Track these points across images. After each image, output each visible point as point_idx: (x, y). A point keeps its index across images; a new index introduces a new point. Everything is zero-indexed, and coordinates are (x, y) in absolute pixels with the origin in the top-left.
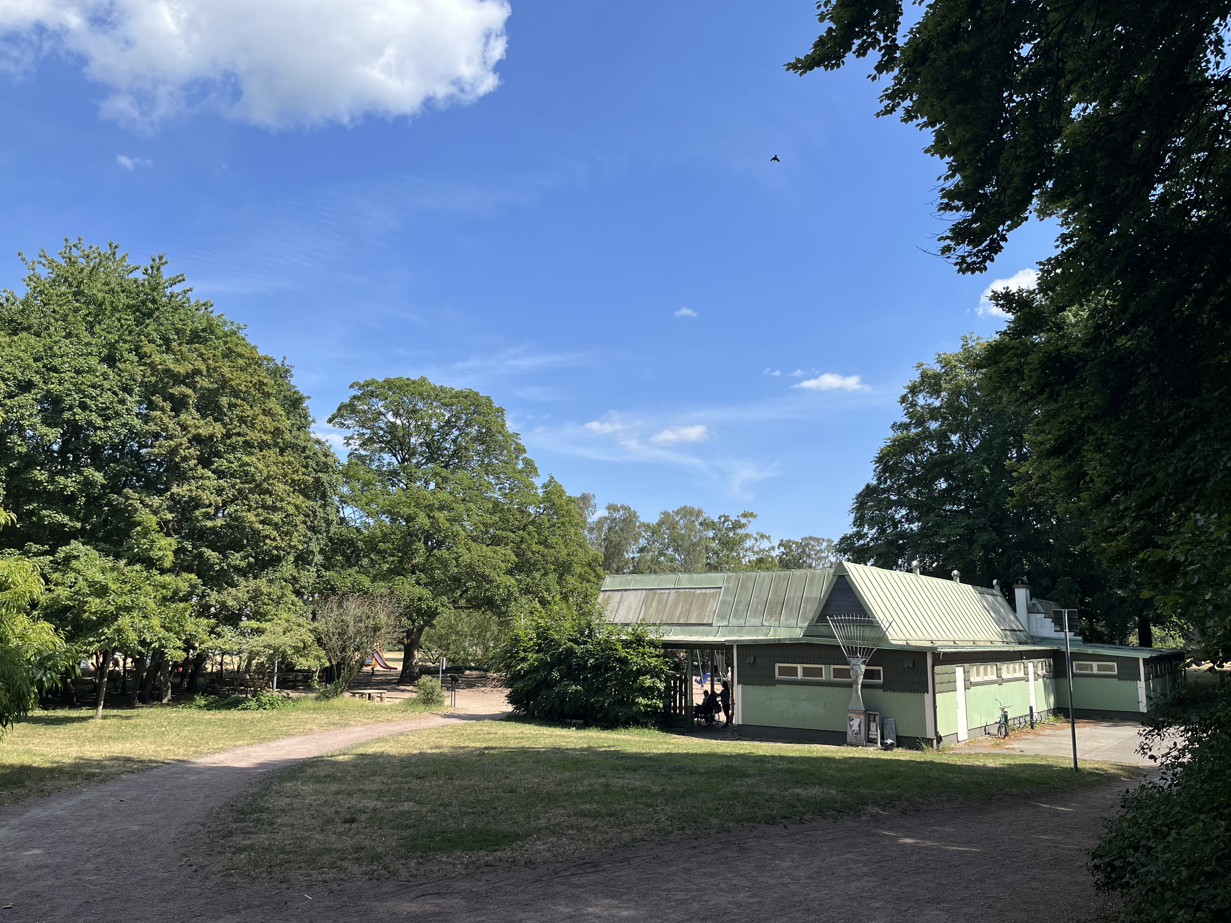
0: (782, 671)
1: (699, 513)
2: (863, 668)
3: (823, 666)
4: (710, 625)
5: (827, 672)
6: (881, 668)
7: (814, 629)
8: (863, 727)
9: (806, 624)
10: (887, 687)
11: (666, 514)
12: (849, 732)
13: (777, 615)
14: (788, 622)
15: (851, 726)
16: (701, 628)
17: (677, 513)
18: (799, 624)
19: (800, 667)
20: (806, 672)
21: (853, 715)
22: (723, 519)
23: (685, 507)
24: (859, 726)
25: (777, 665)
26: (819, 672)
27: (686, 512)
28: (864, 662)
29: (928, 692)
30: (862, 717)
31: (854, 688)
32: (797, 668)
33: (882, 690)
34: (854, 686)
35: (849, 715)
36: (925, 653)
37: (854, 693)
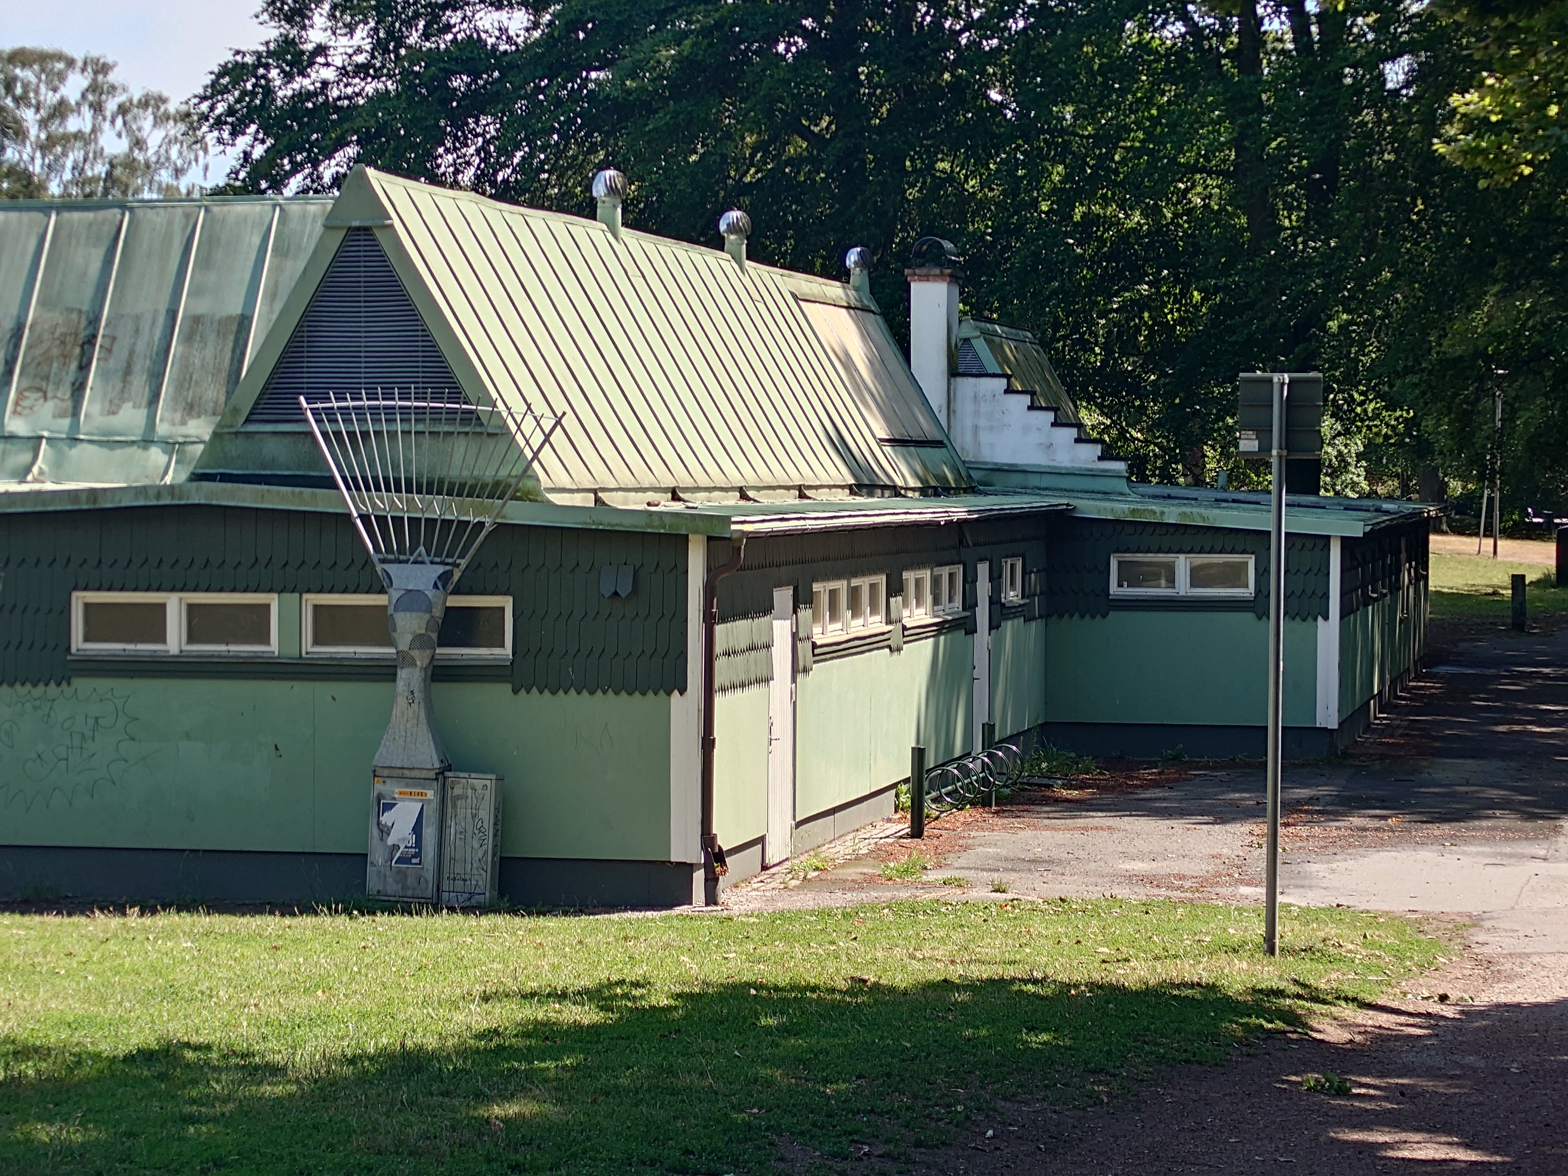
0: (101, 622)
2: (439, 601)
3: (273, 600)
5: (288, 621)
6: (507, 603)
7: (234, 448)
8: (430, 833)
9: (200, 430)
10: (527, 672)
12: (378, 856)
13: (65, 392)
14: (115, 423)
15: (385, 831)
18: (162, 429)
19: (175, 605)
20: (199, 622)
21: (393, 789)
24: (417, 829)
25: (79, 599)
26: (253, 624)
28: (443, 579)
29: (683, 691)
30: (430, 794)
31: (400, 684)
32: (163, 606)
33: (508, 687)
34: (403, 674)
35: (379, 787)
36: (684, 540)
37: (402, 701)
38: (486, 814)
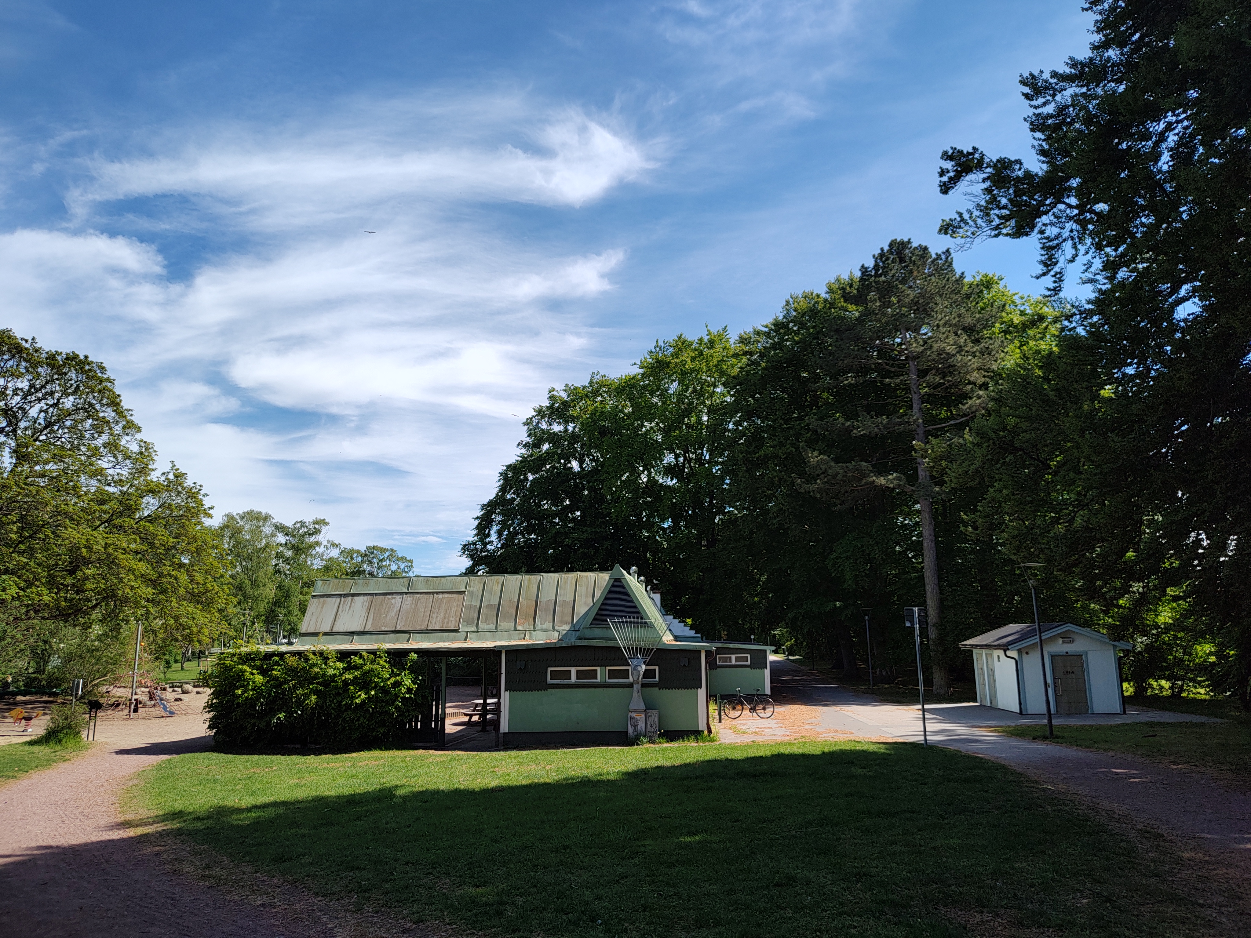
0: (554, 675)
1: (267, 518)
2: (644, 667)
3: (598, 669)
4: (456, 631)
5: (602, 674)
6: (657, 668)
7: (587, 632)
8: (643, 725)
9: (567, 628)
10: (663, 685)
11: (230, 517)
12: (630, 732)
13: (532, 619)
14: (544, 626)
15: (632, 725)
16: (446, 634)
17: (242, 518)
18: (556, 628)
19: (573, 670)
20: (580, 674)
21: (633, 715)
22: (299, 525)
23: (252, 511)
25: (550, 669)
26: (594, 674)
27: (254, 517)
28: (644, 663)
29: (701, 688)
30: (643, 716)
31: (635, 688)
32: (570, 671)
33: (657, 689)
34: (635, 686)
35: (630, 714)
36: (700, 651)
37: (635, 694)
38: (657, 720)
